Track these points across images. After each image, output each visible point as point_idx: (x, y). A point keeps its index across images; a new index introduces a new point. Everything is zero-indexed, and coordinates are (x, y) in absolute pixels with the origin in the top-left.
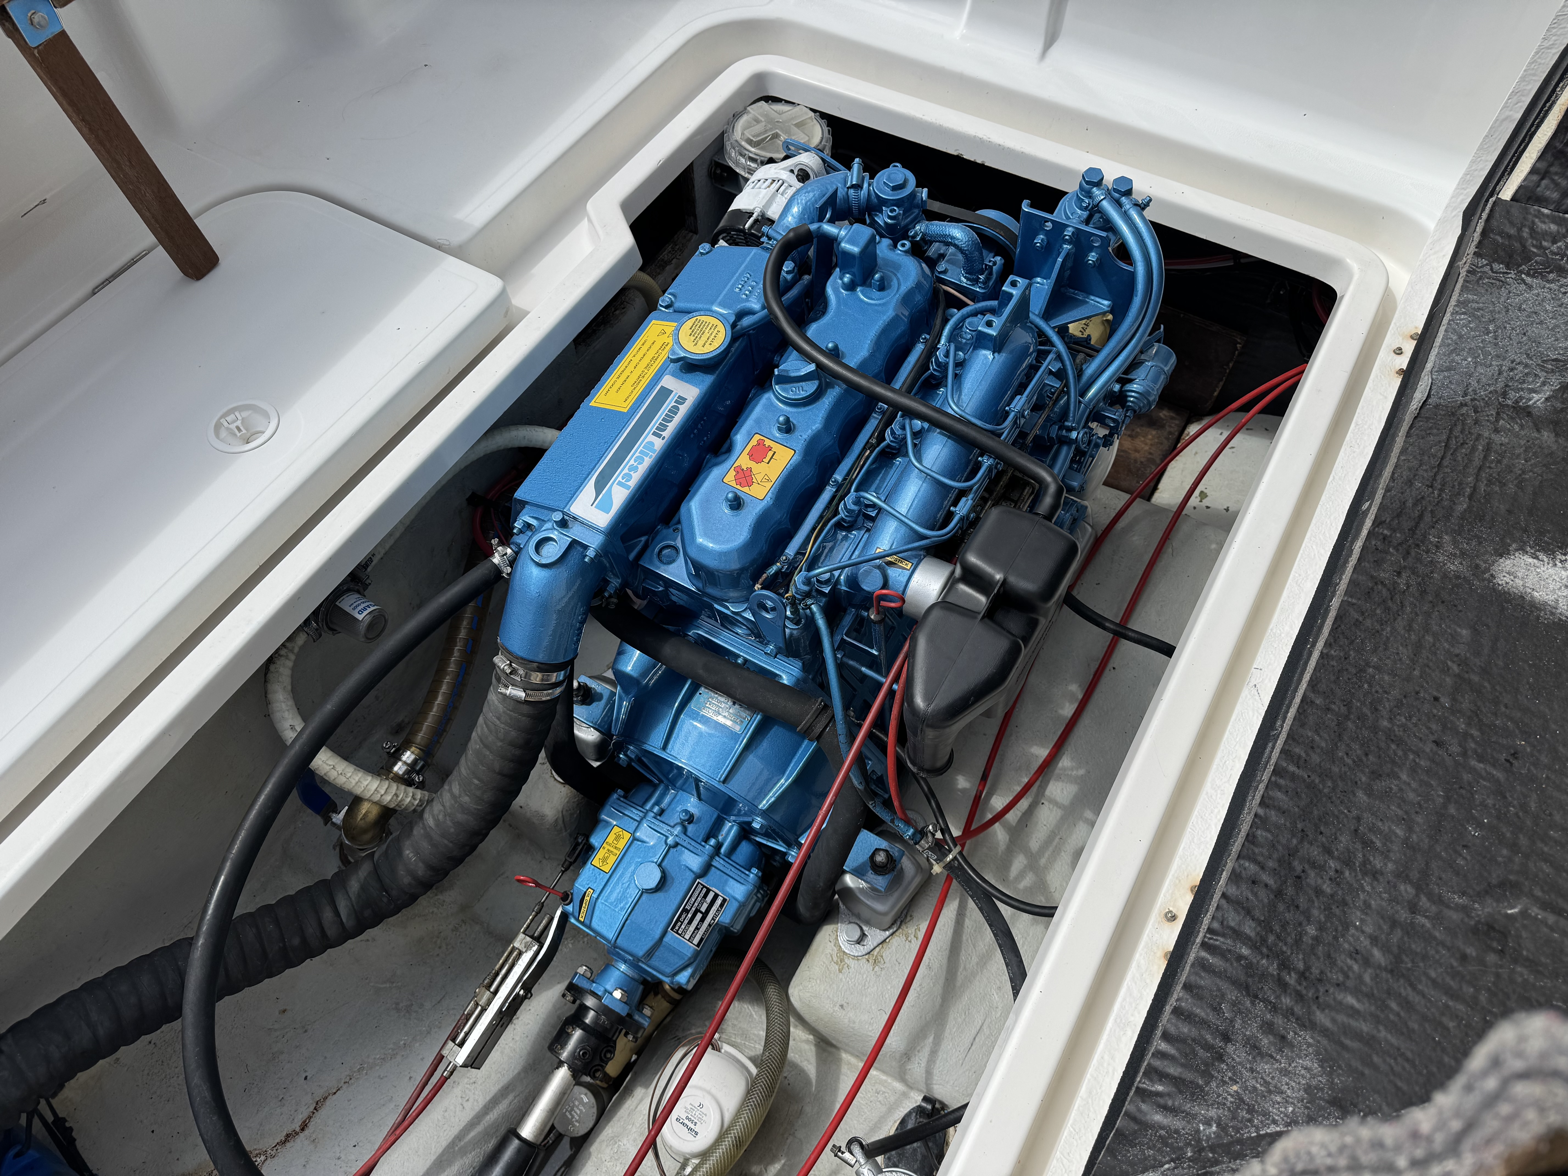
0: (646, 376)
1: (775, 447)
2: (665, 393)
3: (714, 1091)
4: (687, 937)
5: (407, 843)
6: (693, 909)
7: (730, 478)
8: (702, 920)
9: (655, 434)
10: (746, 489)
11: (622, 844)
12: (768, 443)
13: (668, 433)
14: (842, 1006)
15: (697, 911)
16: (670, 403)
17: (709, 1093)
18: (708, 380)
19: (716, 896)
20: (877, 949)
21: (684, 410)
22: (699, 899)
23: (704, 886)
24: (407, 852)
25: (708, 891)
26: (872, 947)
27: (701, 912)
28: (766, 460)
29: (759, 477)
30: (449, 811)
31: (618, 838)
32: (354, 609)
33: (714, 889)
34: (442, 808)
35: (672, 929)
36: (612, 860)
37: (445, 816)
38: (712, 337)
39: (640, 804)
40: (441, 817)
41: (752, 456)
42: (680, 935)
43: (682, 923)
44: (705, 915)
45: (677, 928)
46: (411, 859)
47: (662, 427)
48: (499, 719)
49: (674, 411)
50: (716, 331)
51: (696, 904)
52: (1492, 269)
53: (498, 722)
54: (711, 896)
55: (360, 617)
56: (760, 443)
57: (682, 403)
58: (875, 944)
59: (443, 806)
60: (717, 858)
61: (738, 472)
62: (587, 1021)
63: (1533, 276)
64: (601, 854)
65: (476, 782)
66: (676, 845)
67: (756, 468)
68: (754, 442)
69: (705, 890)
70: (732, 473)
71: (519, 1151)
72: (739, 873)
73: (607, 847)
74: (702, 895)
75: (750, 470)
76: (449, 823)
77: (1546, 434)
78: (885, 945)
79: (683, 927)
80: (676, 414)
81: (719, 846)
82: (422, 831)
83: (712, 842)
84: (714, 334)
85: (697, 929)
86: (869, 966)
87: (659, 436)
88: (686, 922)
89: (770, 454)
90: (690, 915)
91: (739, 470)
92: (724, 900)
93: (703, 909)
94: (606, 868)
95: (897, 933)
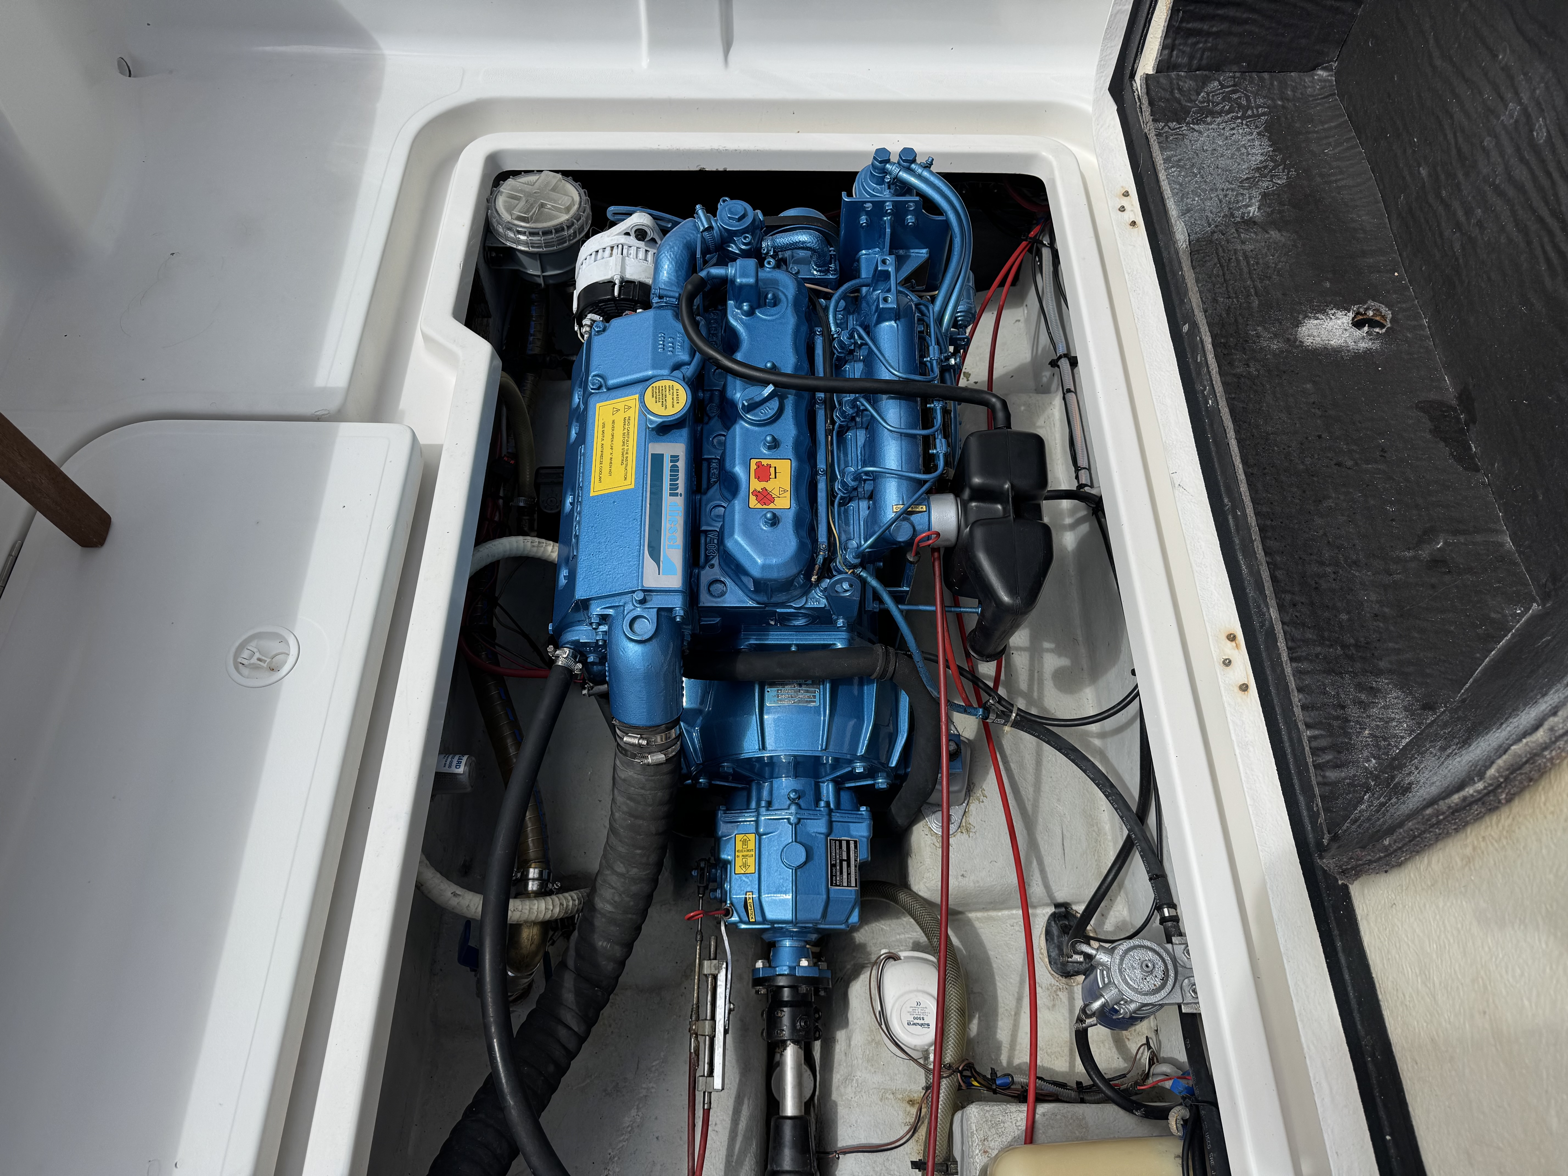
0: (630, 452)
1: (773, 463)
2: (658, 460)
3: (920, 988)
4: (845, 884)
5: (596, 936)
6: (838, 861)
7: (753, 502)
8: (849, 866)
9: (671, 495)
10: (772, 506)
11: (752, 845)
12: (765, 462)
13: (681, 489)
14: (963, 875)
15: (841, 861)
16: (667, 465)
17: (918, 991)
18: (685, 432)
19: (848, 842)
20: (964, 820)
21: (681, 464)
22: (837, 851)
23: (836, 840)
24: (600, 943)
25: (840, 841)
26: (959, 821)
27: (845, 860)
28: (773, 476)
29: (775, 493)
30: (622, 889)
31: (745, 842)
32: (450, 766)
33: (843, 838)
34: (613, 891)
35: (832, 885)
36: (751, 861)
37: (620, 895)
38: (675, 396)
39: (745, 807)
40: (617, 898)
41: (759, 478)
42: (839, 886)
43: (836, 876)
44: (848, 860)
45: (834, 882)
46: (606, 947)
47: (674, 487)
48: (642, 788)
49: (674, 469)
50: (675, 391)
51: (838, 857)
52: (1170, 128)
53: (643, 791)
54: (844, 844)
55: (461, 770)
56: (759, 465)
57: (678, 460)
58: (961, 817)
59: (613, 888)
60: (833, 814)
61: (757, 496)
62: (786, 999)
63: (1198, 124)
64: (739, 862)
65: (638, 851)
66: (799, 820)
67: (769, 486)
68: (753, 466)
69: (837, 842)
70: (753, 499)
71: (794, 1127)
72: (855, 816)
73: (740, 854)
74: (838, 847)
75: (765, 489)
76: (627, 899)
77: (1272, 233)
78: (967, 814)
79: (838, 879)
80: (678, 471)
81: (828, 804)
82: (603, 920)
83: (822, 804)
84: (675, 394)
85: (849, 874)
86: (965, 836)
87: (676, 495)
88: (838, 873)
89: (772, 470)
90: (838, 868)
91: (756, 493)
92: (855, 842)
93: (845, 858)
94: (752, 869)
95: (970, 801)
